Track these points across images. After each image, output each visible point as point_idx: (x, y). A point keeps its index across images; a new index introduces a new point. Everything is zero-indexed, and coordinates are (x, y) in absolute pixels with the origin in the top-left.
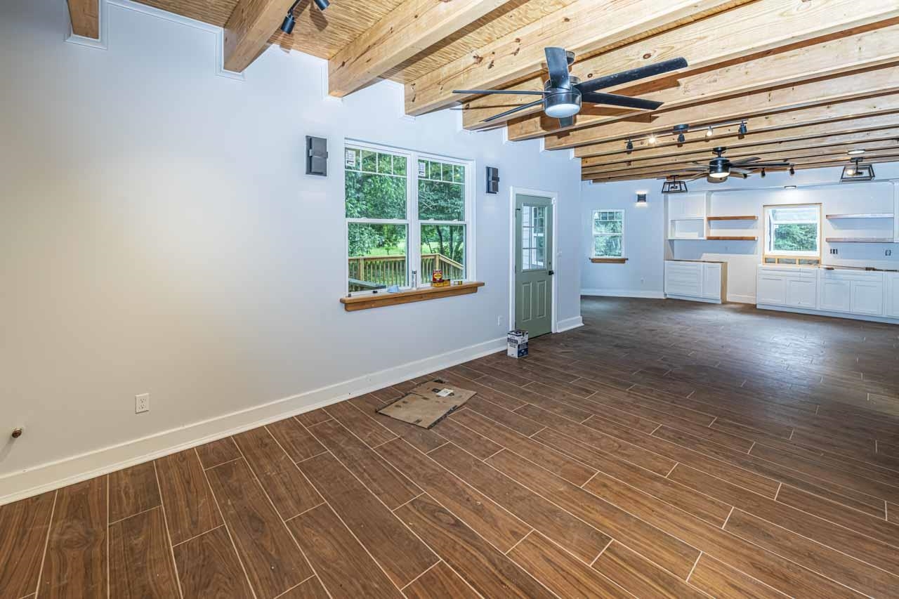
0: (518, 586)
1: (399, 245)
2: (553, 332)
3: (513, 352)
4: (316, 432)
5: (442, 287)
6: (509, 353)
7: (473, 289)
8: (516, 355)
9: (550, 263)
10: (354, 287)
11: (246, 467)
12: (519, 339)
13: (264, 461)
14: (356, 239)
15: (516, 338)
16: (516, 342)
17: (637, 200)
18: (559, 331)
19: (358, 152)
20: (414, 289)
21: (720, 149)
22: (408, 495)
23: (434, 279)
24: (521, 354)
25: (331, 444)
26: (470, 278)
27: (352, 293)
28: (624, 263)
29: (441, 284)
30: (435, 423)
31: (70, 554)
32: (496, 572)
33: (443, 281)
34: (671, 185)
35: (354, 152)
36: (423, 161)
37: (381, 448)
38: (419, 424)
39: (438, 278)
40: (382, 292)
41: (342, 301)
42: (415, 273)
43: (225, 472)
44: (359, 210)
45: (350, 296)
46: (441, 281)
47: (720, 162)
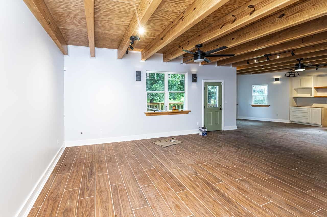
0: (169, 175)
1: (181, 99)
2: (222, 130)
3: (201, 134)
4: (136, 144)
5: (175, 111)
6: (200, 134)
7: (187, 112)
8: (202, 135)
9: (221, 106)
10: (148, 110)
11: (120, 147)
12: (203, 130)
13: (124, 147)
14: (161, 97)
15: (202, 129)
16: (202, 130)
17: (274, 80)
18: (225, 130)
19: (150, 74)
20: (166, 111)
21: (300, 59)
22: (153, 158)
23: (173, 109)
24: (204, 135)
25: (139, 147)
26: (186, 109)
27: (148, 111)
28: (268, 107)
29: (175, 110)
30: (166, 147)
31: (90, 154)
32: (166, 172)
33: (176, 109)
34: (291, 74)
35: (149, 74)
36: (170, 74)
37: (150, 149)
38: (162, 146)
39: (174, 109)
40: (156, 112)
41: (145, 113)
42: (166, 106)
43: (116, 147)
44: (162, 87)
45: (147, 112)
46: (175, 109)
47: (300, 65)
